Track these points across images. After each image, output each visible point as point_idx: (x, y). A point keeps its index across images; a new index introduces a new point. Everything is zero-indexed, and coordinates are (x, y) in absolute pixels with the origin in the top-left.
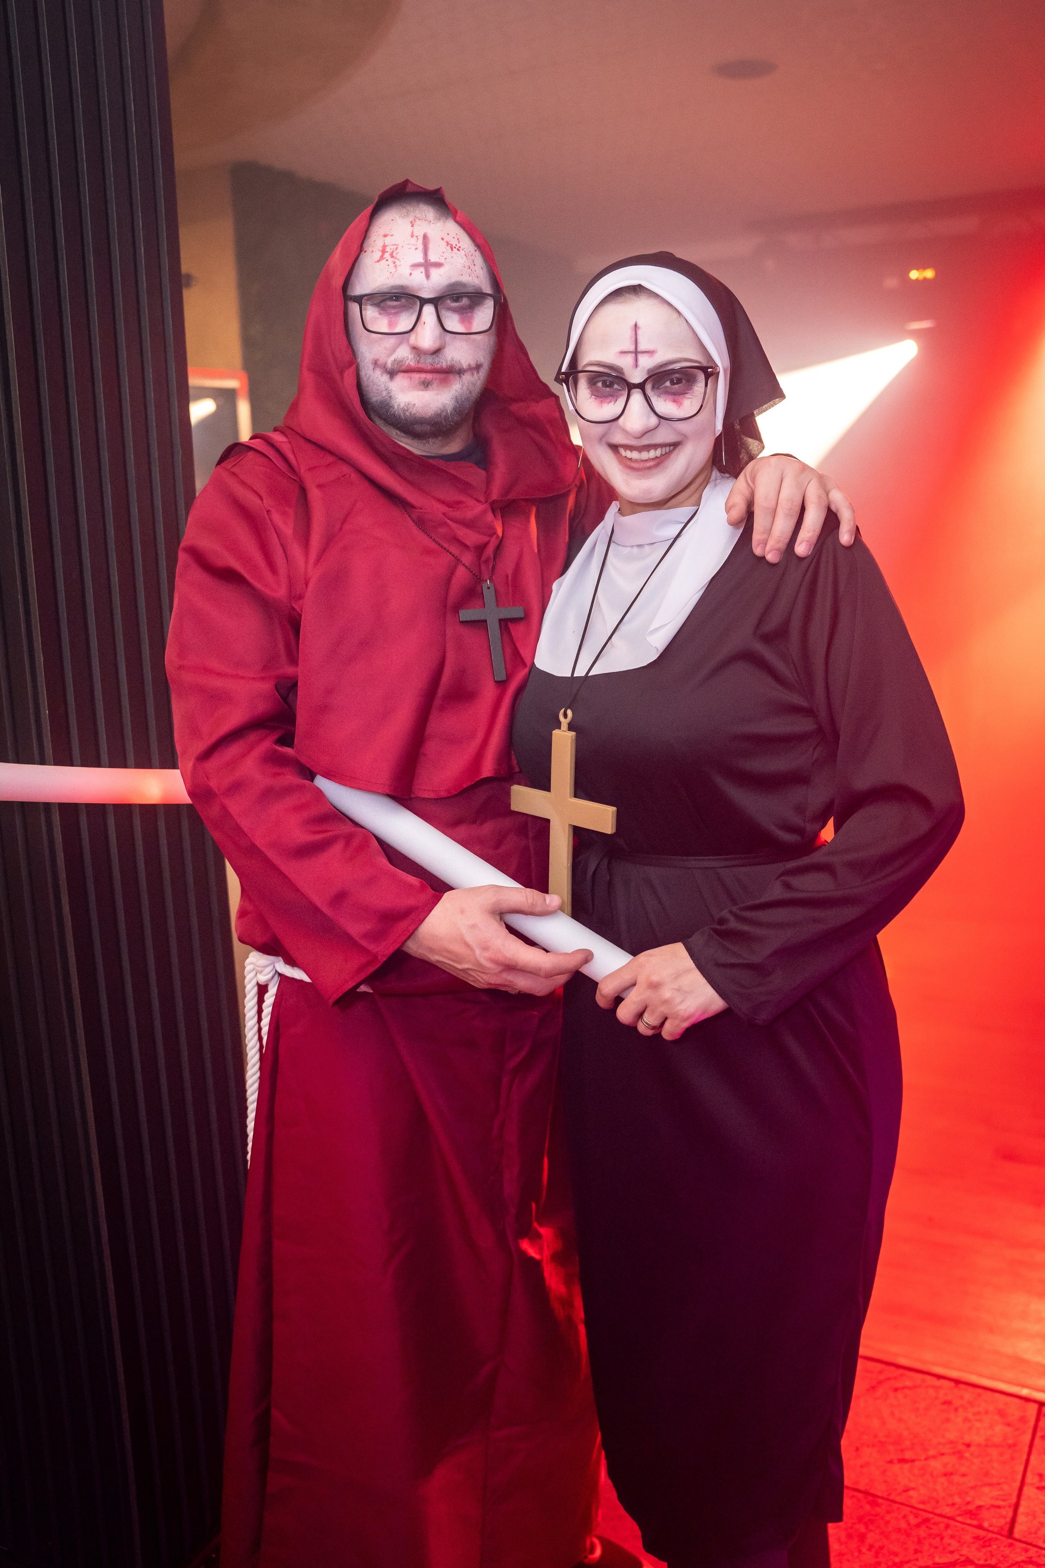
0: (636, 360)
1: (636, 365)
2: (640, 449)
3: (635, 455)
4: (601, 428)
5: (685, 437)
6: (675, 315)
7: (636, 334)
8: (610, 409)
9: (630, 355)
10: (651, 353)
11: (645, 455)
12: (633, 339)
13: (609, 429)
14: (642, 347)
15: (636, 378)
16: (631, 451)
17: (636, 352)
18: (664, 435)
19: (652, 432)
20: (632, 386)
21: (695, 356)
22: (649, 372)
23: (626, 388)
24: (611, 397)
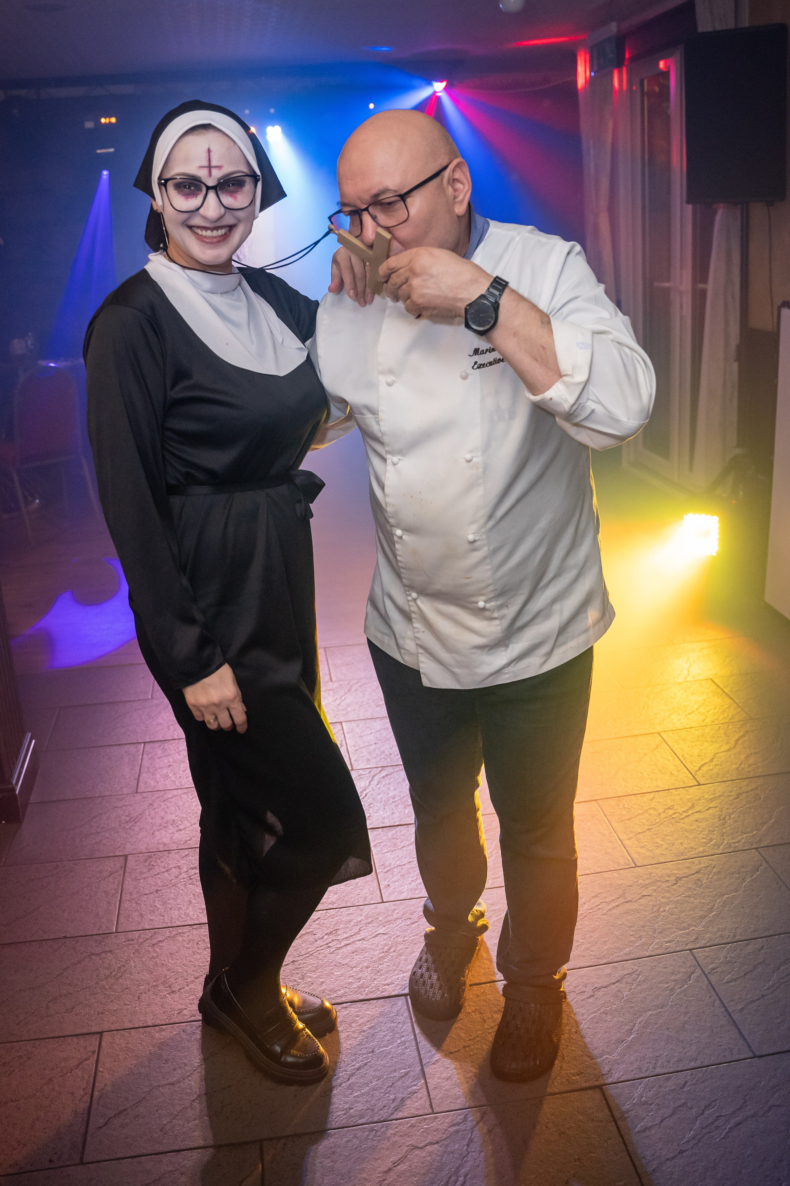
0: (210, 172)
1: (210, 174)
2: (212, 229)
3: (209, 233)
4: (185, 216)
5: (239, 220)
6: (232, 143)
7: (209, 155)
8: (193, 203)
9: (206, 169)
10: (219, 167)
11: (215, 233)
12: (208, 158)
13: (191, 216)
14: (214, 163)
15: (211, 183)
16: (206, 231)
17: (210, 167)
18: (229, 220)
19: (221, 218)
20: (208, 188)
21: (245, 170)
22: (219, 179)
23: (204, 189)
24: (194, 194)
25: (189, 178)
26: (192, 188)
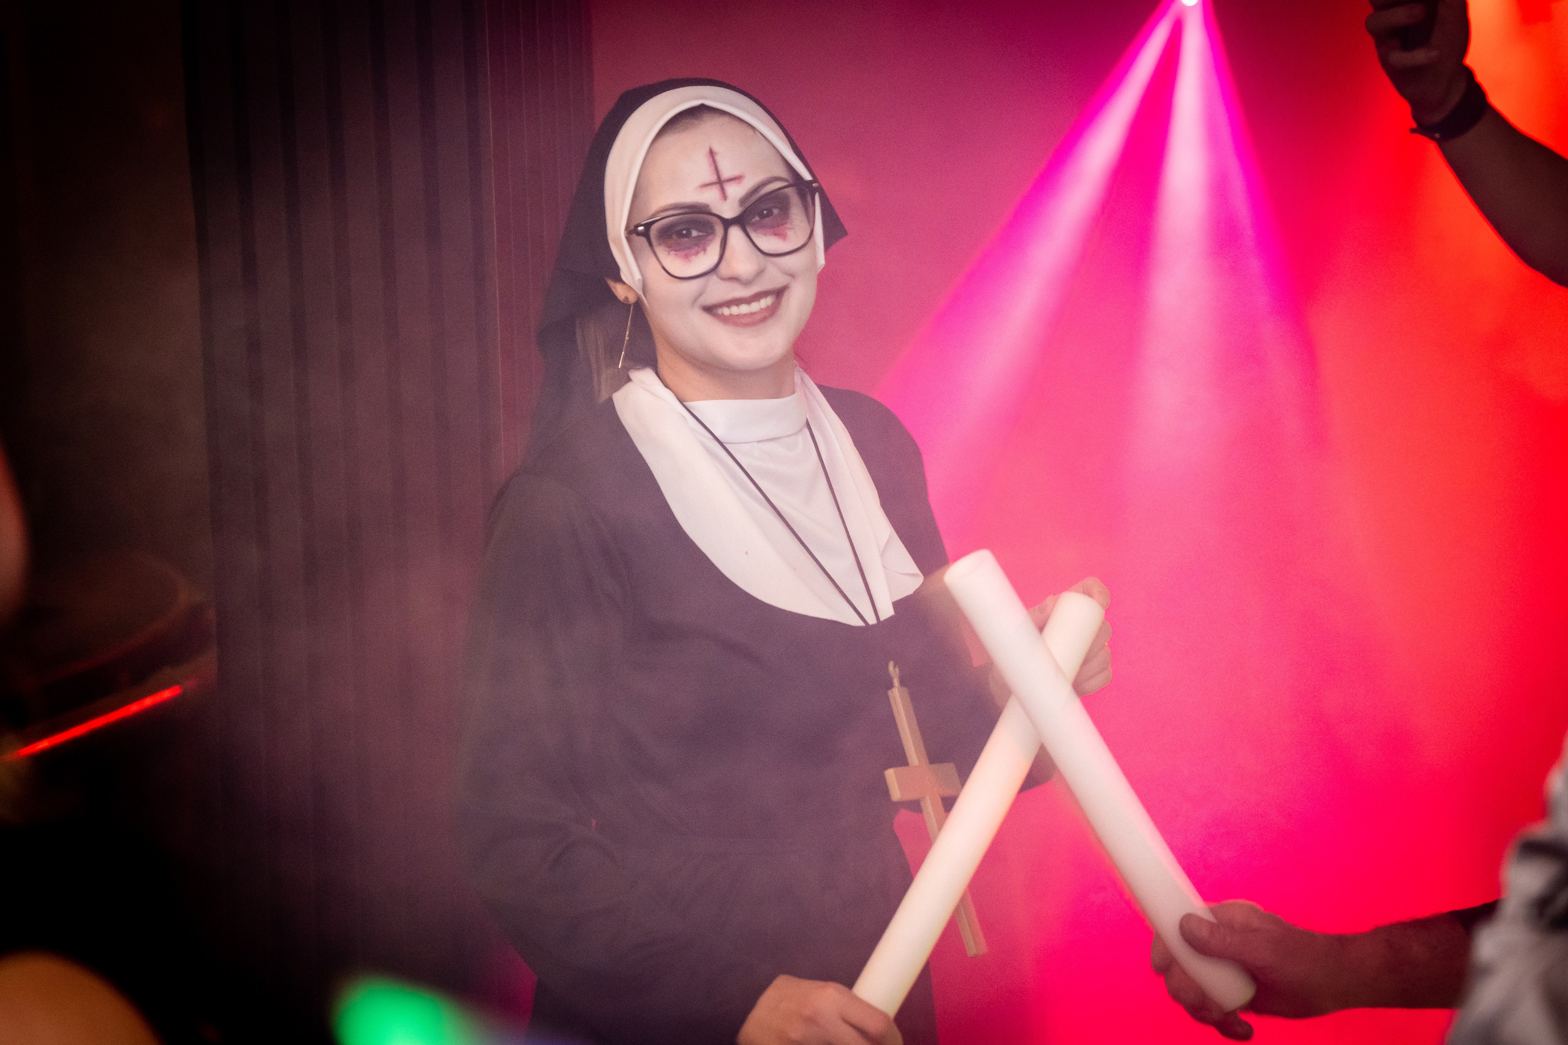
0: (723, 190)
1: (724, 196)
2: (748, 301)
3: (744, 309)
5: (792, 276)
6: (750, 131)
7: (714, 161)
9: (713, 187)
10: (737, 179)
11: (755, 307)
12: (712, 167)
14: (726, 174)
15: (729, 210)
17: (720, 183)
18: (771, 278)
19: (760, 273)
20: (727, 224)
21: (782, 172)
22: (743, 201)
23: (719, 230)
24: (700, 244)
25: (687, 210)
26: (694, 233)
